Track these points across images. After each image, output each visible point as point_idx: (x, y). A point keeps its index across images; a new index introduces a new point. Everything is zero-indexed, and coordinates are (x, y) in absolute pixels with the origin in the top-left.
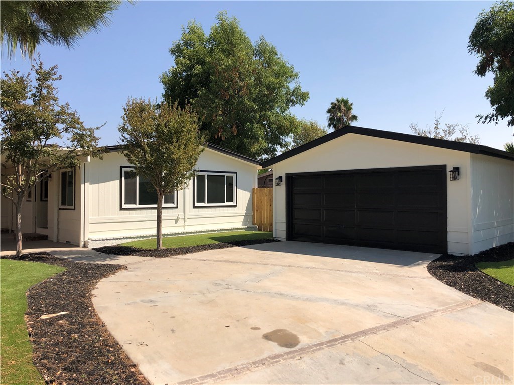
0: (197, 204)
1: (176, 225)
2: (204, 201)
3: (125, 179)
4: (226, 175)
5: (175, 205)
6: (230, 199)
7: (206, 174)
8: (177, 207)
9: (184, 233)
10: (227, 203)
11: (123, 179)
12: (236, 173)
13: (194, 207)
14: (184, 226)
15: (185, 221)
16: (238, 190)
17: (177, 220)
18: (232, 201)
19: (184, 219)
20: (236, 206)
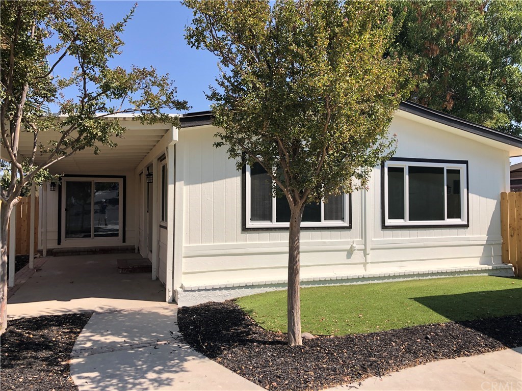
0: (389, 222)
1: (349, 261)
2: (402, 217)
3: (252, 174)
4: (446, 166)
5: (346, 224)
6: (455, 212)
7: (406, 165)
8: (350, 227)
9: (364, 279)
10: (448, 221)
11: (248, 174)
12: (466, 162)
13: (384, 227)
14: (365, 264)
15: (365, 254)
16: (469, 194)
17: (350, 253)
18: (458, 216)
19: (365, 250)
20: (467, 226)
